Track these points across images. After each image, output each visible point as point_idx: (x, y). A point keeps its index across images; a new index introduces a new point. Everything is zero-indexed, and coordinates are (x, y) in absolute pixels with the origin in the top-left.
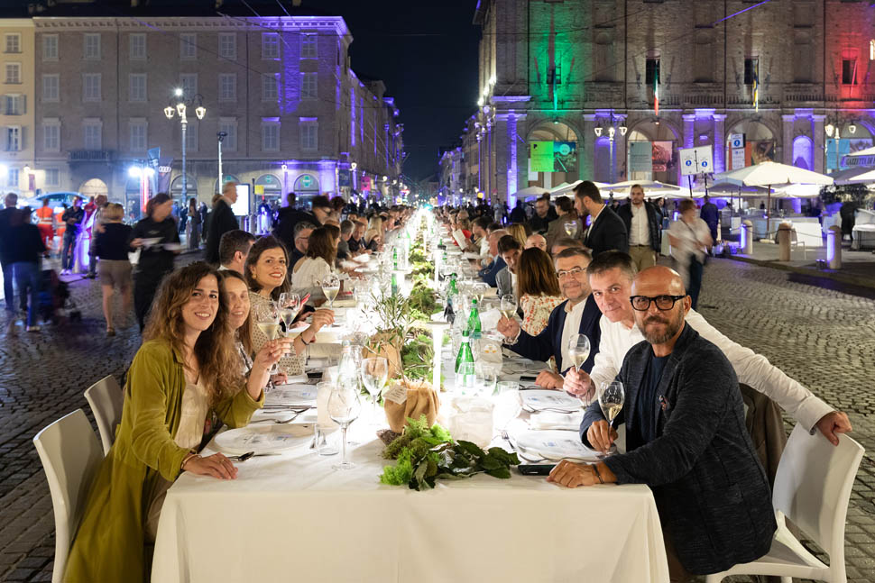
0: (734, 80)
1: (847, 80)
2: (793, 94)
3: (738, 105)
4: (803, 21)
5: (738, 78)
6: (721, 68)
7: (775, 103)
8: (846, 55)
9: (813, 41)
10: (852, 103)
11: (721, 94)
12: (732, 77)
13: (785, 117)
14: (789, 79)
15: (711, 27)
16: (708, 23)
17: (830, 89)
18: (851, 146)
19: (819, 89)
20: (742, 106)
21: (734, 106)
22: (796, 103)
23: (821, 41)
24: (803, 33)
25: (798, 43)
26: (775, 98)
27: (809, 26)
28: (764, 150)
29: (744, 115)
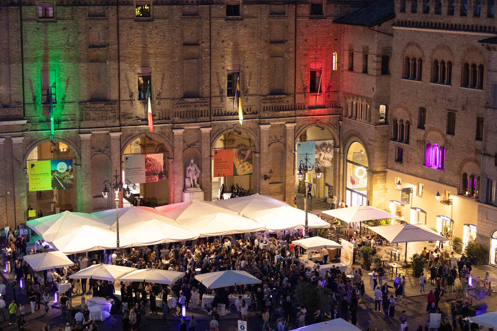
0: (218, 94)
1: (314, 89)
2: (269, 105)
3: (221, 117)
4: (278, 37)
5: (222, 92)
6: (207, 83)
7: (253, 113)
8: (313, 66)
9: (286, 55)
10: (317, 111)
11: (206, 108)
12: (216, 91)
13: (262, 127)
14: (265, 91)
15: (198, 44)
16: (194, 41)
17: (300, 99)
18: (317, 147)
19: (290, 99)
20: (225, 117)
21: (217, 118)
22: (271, 114)
23: (292, 55)
24: (278, 48)
25: (273, 56)
26: (254, 109)
27: (282, 42)
28: (244, 156)
29: (227, 125)
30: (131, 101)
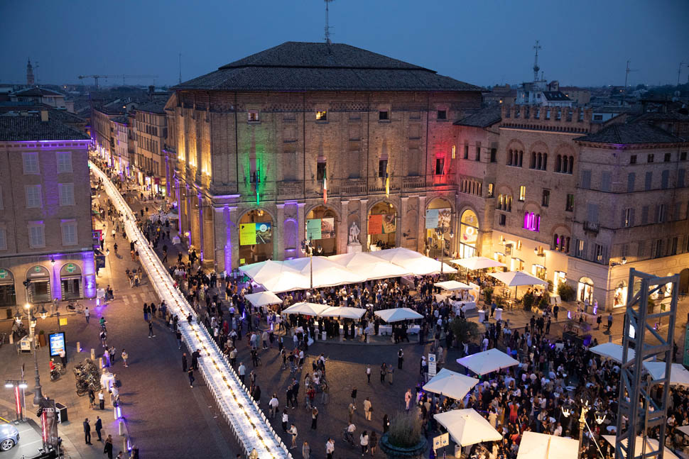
0: (373, 175)
1: (438, 171)
2: (408, 183)
3: (375, 192)
4: (415, 134)
5: (376, 174)
6: (365, 168)
7: (397, 189)
8: (439, 157)
9: (420, 148)
10: (441, 187)
11: (365, 186)
12: (371, 174)
13: (403, 199)
14: (405, 174)
15: (359, 140)
16: (357, 137)
17: (429, 179)
18: (439, 213)
19: (423, 179)
20: (377, 192)
21: (372, 193)
22: (409, 190)
23: (425, 148)
24: (415, 143)
25: (411, 148)
26: (397, 186)
27: (418, 138)
28: (390, 219)
29: (378, 198)
30: (313, 180)
